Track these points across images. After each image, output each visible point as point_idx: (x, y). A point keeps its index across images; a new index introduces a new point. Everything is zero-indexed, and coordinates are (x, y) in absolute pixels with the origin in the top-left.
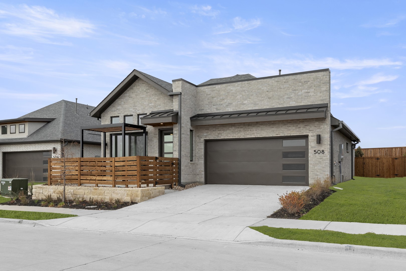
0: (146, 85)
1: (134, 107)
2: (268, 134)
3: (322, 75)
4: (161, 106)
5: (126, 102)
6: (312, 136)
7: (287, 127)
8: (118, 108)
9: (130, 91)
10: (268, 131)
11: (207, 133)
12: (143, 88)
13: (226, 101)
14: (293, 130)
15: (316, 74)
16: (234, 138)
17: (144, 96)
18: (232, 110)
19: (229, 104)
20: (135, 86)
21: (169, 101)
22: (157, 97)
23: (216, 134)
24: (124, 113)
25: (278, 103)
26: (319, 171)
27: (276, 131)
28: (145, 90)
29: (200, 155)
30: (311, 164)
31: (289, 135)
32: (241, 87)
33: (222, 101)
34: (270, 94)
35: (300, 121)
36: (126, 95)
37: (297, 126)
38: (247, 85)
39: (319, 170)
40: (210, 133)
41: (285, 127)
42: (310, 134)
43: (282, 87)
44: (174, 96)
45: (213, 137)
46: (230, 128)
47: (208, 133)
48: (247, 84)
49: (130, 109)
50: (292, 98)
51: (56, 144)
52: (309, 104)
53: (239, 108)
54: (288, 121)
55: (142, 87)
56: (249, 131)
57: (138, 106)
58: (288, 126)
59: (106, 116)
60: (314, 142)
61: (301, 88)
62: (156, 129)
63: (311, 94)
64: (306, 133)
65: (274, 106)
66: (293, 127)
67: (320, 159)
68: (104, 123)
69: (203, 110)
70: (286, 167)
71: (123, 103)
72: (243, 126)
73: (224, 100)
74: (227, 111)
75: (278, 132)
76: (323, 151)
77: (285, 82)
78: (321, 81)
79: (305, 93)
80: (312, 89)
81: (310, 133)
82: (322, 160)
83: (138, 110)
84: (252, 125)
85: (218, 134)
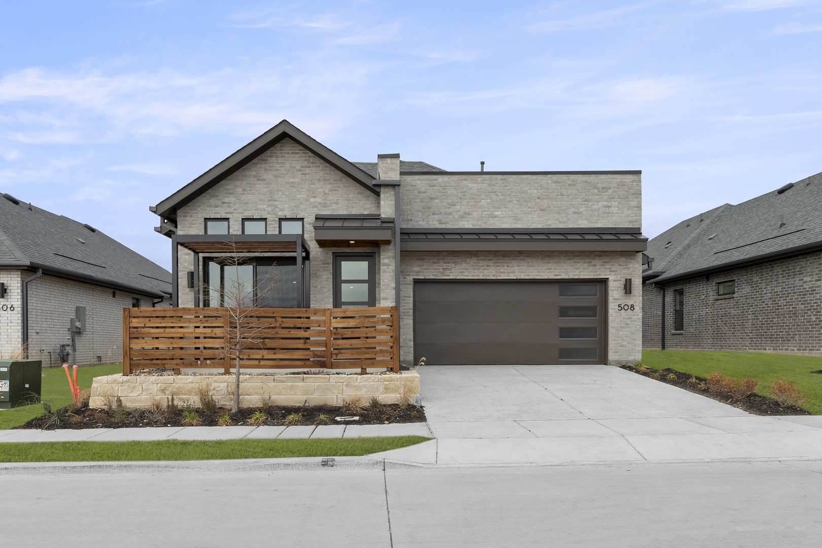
0: (301, 157)
1: (270, 202)
2: (539, 274)
3: (632, 180)
4: (339, 206)
5: (248, 189)
6: (614, 281)
7: (572, 264)
8: (227, 200)
9: (259, 166)
10: (540, 268)
11: (419, 266)
12: (294, 162)
13: (458, 207)
14: (584, 269)
15: (622, 176)
16: (476, 278)
17: (296, 180)
18: (471, 226)
19: (466, 213)
20: (272, 157)
21: (360, 196)
22: (330, 186)
23: (439, 269)
24: (243, 213)
25: (557, 219)
26: (625, 339)
27: (554, 269)
28: (299, 167)
29: (406, 309)
30: (613, 327)
31: (577, 277)
32: (489, 185)
33: (450, 208)
34: (544, 203)
35: (596, 253)
36: (247, 173)
37: (591, 262)
38: (500, 182)
39: (626, 337)
40: (428, 267)
41: (571, 263)
42: (611, 278)
43: (565, 193)
44: (382, 187)
45: (433, 275)
46: (468, 260)
47: (423, 266)
48: (501, 180)
49: (260, 206)
50: (581, 213)
51: (6, 276)
52: (610, 226)
53: (485, 223)
54: (574, 253)
55: (292, 161)
56: (506, 268)
57: (281, 199)
58: (574, 262)
59: (191, 216)
60: (618, 290)
61: (597, 197)
62: (327, 254)
63: (614, 210)
64: (605, 275)
65: (550, 225)
66: (584, 263)
67: (628, 319)
68: (185, 230)
69: (411, 220)
70: (565, 332)
71: (239, 190)
72: (493, 258)
73: (455, 205)
74: (461, 227)
75: (558, 271)
76: (632, 306)
77: (569, 185)
78: (630, 191)
79: (604, 207)
80: (615, 201)
81: (611, 275)
82: (631, 321)
83: (281, 210)
84: (510, 256)
85: (444, 269)
